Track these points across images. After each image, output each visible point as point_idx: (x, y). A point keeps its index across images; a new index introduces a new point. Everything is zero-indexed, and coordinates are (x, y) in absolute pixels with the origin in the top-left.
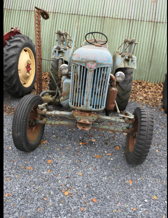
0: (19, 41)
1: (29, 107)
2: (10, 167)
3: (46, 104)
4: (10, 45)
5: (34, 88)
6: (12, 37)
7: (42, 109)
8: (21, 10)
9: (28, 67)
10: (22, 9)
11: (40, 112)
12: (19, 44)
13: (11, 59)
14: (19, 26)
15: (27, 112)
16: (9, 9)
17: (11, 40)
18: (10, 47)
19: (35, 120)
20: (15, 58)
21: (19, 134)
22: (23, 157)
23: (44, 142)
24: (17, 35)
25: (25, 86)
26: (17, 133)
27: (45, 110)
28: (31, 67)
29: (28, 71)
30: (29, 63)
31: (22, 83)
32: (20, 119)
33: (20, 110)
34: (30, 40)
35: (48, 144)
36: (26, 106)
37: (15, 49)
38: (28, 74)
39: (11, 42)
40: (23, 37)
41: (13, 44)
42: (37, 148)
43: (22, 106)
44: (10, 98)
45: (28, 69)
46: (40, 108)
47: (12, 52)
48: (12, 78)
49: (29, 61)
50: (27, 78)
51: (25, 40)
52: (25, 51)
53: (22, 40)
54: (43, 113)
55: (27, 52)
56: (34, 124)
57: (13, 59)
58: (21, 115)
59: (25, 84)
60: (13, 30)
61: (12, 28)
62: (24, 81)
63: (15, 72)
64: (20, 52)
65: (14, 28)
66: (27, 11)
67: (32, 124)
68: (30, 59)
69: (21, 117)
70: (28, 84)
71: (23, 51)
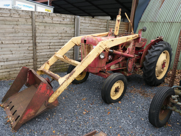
0: (162, 46)
1: (165, 95)
2: (142, 132)
3: (178, 96)
4: (154, 49)
5: (164, 81)
6: (157, 44)
7: (174, 99)
8: (164, 22)
9: (163, 65)
10: (166, 21)
11: (172, 101)
12: (161, 48)
13: (153, 58)
14: (164, 36)
15: (163, 98)
16: (156, 22)
17: (155, 46)
18: (154, 50)
19: (166, 106)
20: (156, 58)
21: (154, 111)
22: (151, 129)
23: (169, 125)
24: (161, 42)
25: (157, 78)
26: (153, 110)
27: (176, 100)
28: (165, 65)
29: (163, 68)
30: (165, 62)
31: (156, 75)
32: (157, 102)
33: (159, 95)
34: (169, 45)
35: (172, 128)
36: (163, 94)
37: (158, 52)
38: (162, 70)
39: (155, 47)
40: (165, 44)
41: (157, 49)
42: (163, 127)
43: (160, 93)
44: (144, 84)
45: (163, 66)
46: (173, 98)
47: (155, 54)
48: (151, 71)
49: (165, 60)
50: (160, 72)
51: (166, 45)
52: (164, 53)
53: (164, 45)
54: (175, 102)
55: (165, 54)
56: (165, 108)
57: (154, 58)
58: (158, 99)
59: (158, 76)
60: (158, 38)
61: (158, 37)
62: (157, 75)
63: (153, 68)
64: (161, 53)
65: (159, 37)
66: (170, 22)
67: (163, 108)
68: (166, 59)
69: (158, 100)
70: (160, 77)
71: (163, 53)
